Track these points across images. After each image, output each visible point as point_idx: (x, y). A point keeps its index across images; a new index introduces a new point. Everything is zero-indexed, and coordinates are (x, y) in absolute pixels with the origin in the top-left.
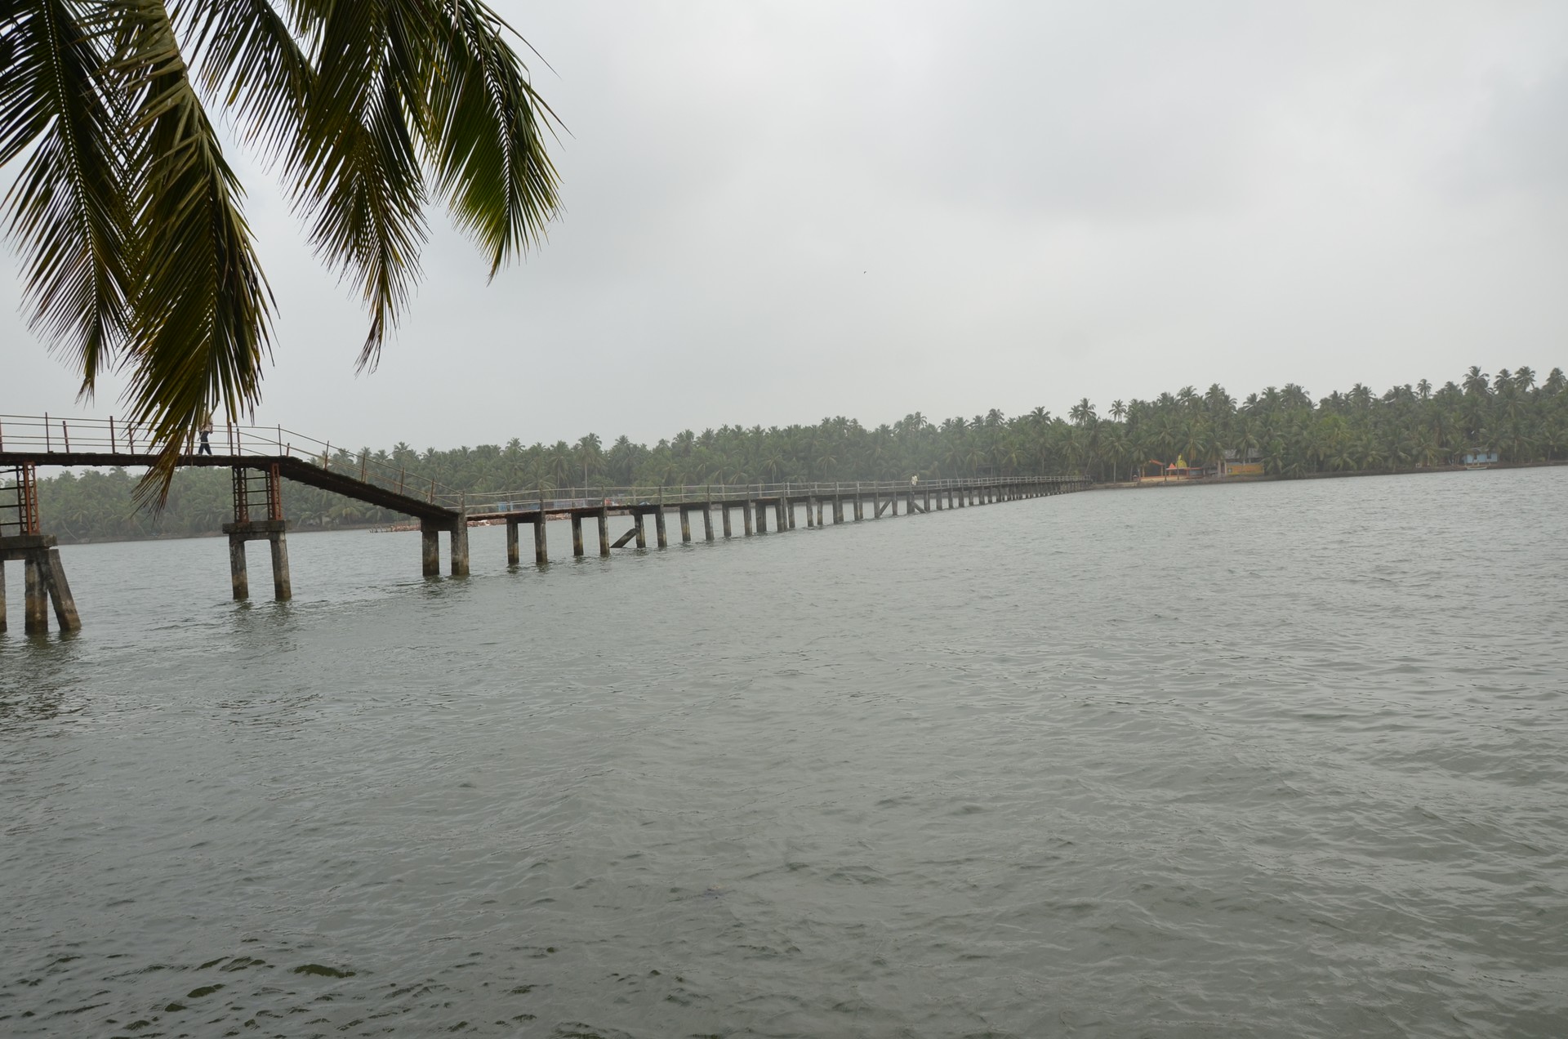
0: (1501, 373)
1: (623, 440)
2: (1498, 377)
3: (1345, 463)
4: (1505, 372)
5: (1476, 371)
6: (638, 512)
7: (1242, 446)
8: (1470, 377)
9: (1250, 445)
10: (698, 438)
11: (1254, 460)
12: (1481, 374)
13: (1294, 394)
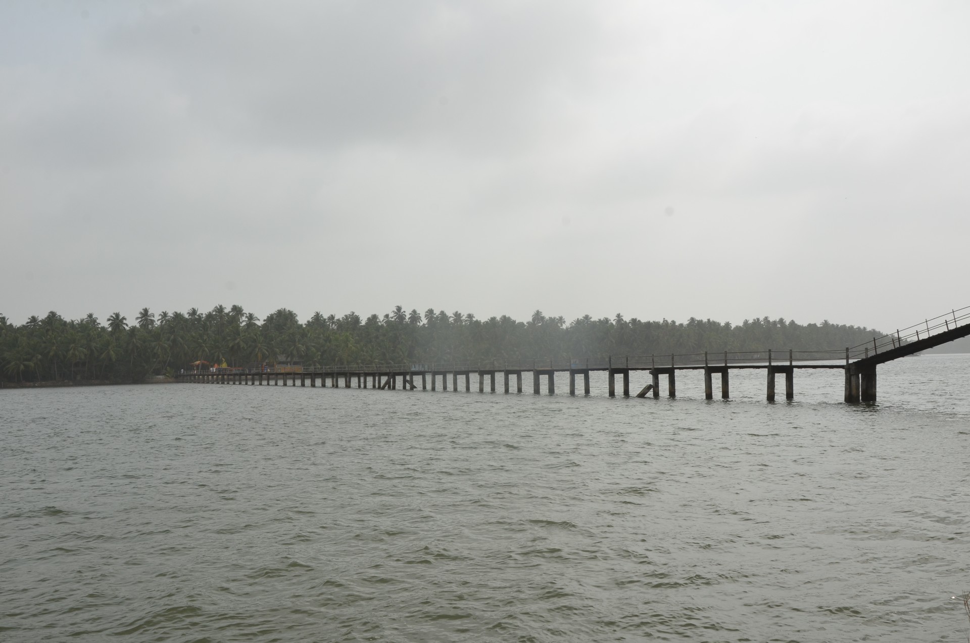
0: (412, 312)
2: (410, 314)
4: (414, 311)
5: (399, 309)
8: (396, 313)
11: (295, 363)
12: (402, 311)
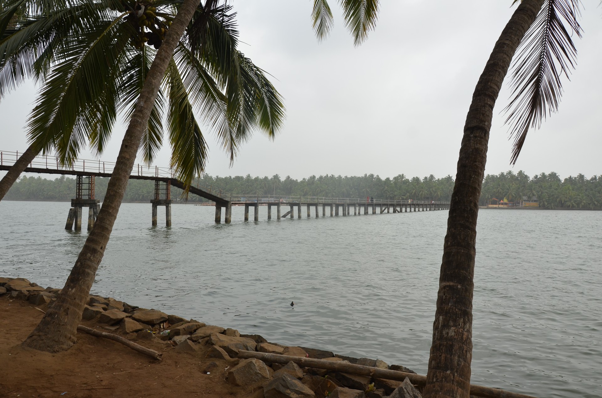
1: (289, 177)
3: (573, 205)
6: (292, 205)
7: (531, 195)
9: (534, 195)
10: (317, 178)
11: (535, 201)
13: (553, 176)
